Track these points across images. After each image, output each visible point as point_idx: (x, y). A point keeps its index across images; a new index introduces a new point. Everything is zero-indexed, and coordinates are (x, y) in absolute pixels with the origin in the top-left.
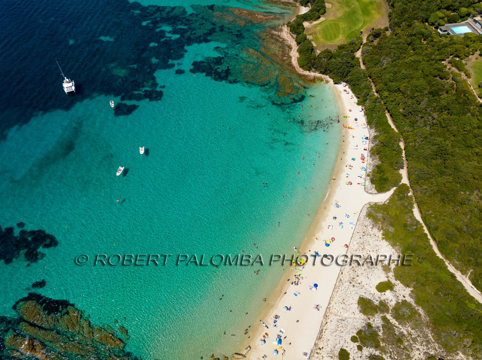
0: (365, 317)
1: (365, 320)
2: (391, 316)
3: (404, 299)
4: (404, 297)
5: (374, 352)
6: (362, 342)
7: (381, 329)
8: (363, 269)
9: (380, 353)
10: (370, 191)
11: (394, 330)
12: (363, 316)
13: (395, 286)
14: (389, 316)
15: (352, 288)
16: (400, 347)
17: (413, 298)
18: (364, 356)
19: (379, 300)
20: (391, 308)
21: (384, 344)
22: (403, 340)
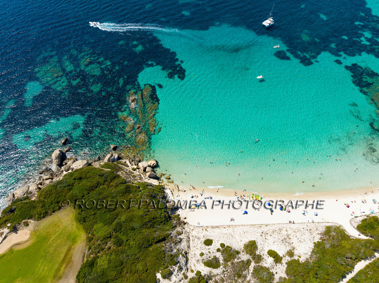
0: (243, 249)
1: (241, 250)
2: (255, 266)
3: (275, 273)
4: (276, 273)
5: (221, 260)
6: (223, 251)
7: (240, 260)
8: (279, 238)
9: (222, 263)
10: (353, 223)
11: (245, 270)
12: (242, 247)
13: (281, 264)
14: (253, 264)
15: (259, 235)
16: (234, 277)
17: (279, 280)
18: (214, 254)
19: (261, 254)
20: (260, 264)
21: (230, 265)
22: (241, 278)
